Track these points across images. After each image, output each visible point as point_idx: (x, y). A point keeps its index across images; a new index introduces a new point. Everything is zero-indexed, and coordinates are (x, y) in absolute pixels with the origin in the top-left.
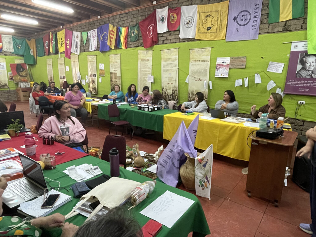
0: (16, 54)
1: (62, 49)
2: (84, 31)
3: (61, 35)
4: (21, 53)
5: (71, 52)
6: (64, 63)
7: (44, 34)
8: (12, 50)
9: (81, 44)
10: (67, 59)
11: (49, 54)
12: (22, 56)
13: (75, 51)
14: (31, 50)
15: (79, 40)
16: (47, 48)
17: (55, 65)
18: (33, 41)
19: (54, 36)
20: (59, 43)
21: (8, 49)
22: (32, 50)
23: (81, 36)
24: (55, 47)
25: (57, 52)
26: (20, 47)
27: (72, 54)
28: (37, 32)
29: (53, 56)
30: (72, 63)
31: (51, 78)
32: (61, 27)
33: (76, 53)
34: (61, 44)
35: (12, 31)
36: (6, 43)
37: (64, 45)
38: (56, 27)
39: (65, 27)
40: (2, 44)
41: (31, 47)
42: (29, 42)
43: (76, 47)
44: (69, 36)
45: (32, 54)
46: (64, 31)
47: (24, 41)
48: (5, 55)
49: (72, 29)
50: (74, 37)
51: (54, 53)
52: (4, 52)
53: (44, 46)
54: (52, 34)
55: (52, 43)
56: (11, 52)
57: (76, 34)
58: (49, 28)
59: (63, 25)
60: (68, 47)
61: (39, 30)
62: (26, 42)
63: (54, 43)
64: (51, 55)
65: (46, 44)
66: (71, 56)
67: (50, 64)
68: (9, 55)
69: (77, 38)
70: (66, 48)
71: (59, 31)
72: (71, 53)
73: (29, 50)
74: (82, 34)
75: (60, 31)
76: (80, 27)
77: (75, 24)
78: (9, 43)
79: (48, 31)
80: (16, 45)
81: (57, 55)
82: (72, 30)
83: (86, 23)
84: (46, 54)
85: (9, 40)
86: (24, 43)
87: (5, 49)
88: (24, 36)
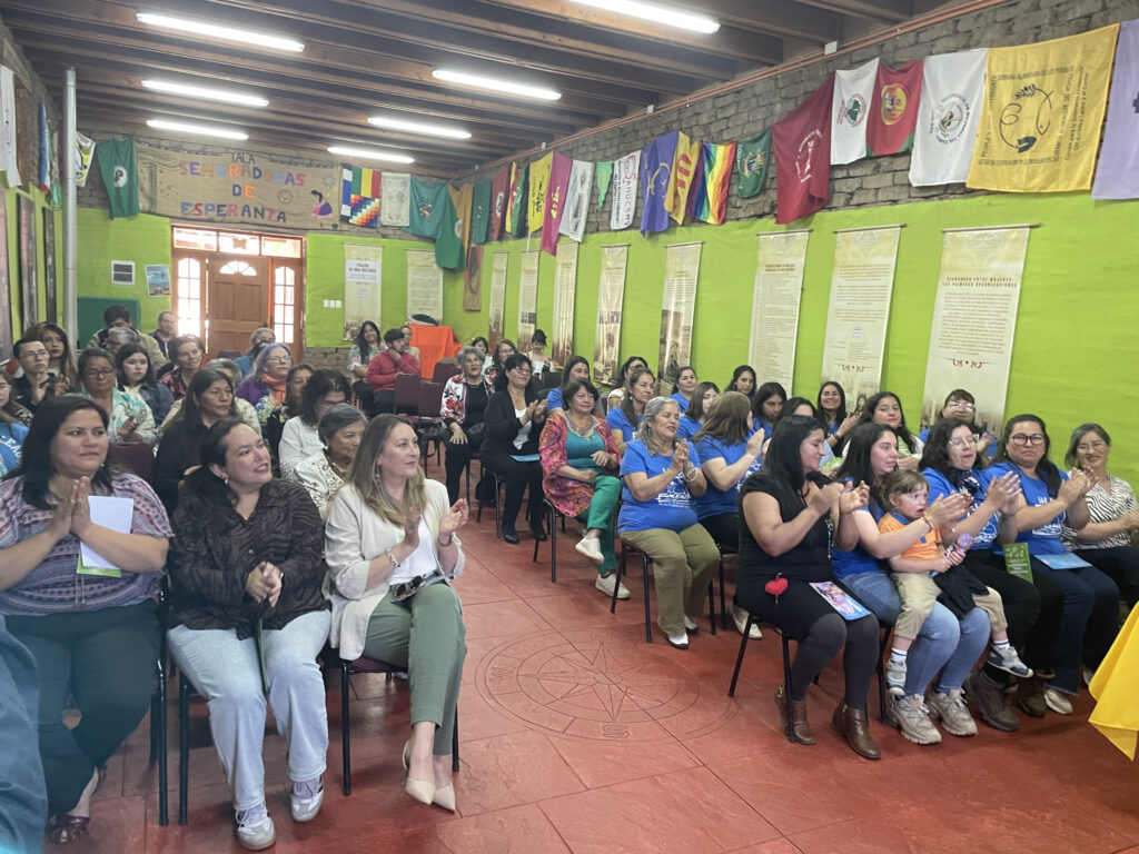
0: (414, 235)
1: (535, 220)
2: (605, 159)
3: (540, 171)
4: (428, 232)
5: (561, 231)
6: (536, 268)
7: (499, 167)
8: (405, 222)
9: (591, 204)
10: (546, 255)
11: (502, 236)
12: (432, 240)
13: (572, 228)
14: (457, 219)
15: (585, 191)
16: (499, 214)
17: (512, 275)
18: (467, 189)
19: (522, 177)
20: (532, 200)
21: (394, 218)
22: (460, 222)
23: (594, 178)
24: (520, 212)
25: (522, 231)
26: (428, 210)
27: (562, 238)
28: (481, 162)
29: (511, 244)
30: (560, 269)
31: (498, 316)
32: (544, 145)
33: (572, 237)
34: (538, 203)
35: (408, 160)
36: (391, 199)
37: (543, 204)
38: (530, 145)
39: (554, 144)
40: (380, 203)
41: (459, 213)
42: (454, 196)
43: (576, 216)
44: (559, 180)
45: (458, 235)
46: (549, 158)
47: (443, 191)
48: (384, 236)
49: (570, 151)
50: (575, 181)
51: (515, 233)
52: (383, 226)
53: (491, 211)
54: (518, 168)
55: (513, 198)
56: (400, 228)
57: (582, 168)
58: (512, 151)
59: (549, 138)
60: (554, 213)
61: (481, 158)
62: (448, 195)
63: (518, 201)
64: (507, 239)
65: (498, 201)
66: (558, 246)
67: (502, 271)
68: (395, 237)
69: (582, 183)
70: (548, 215)
71: (537, 158)
72: (560, 235)
73: (454, 220)
74: (599, 168)
75: (540, 159)
76: (596, 143)
77: (586, 133)
78: (401, 197)
79: (509, 159)
80: (417, 205)
81: (523, 240)
82: (570, 155)
83: (611, 130)
84: (495, 235)
85: (400, 189)
86: (442, 198)
87: (384, 219)
88: (444, 174)
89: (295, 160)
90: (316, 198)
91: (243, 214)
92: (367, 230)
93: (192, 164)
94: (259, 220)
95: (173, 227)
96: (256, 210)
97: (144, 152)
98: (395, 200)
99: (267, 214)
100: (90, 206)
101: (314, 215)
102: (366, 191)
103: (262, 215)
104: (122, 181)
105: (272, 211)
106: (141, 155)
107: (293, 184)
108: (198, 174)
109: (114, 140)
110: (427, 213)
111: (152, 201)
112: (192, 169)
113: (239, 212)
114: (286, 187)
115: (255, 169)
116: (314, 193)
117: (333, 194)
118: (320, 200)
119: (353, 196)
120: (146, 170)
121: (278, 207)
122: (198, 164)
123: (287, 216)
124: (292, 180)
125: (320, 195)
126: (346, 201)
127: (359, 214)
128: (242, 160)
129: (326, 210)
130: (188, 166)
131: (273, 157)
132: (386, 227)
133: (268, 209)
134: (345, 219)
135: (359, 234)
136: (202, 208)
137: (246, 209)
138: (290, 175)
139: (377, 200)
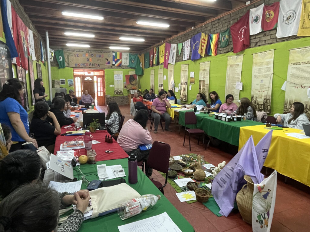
0: (130, 67)
1: (162, 60)
2: (180, 43)
3: (162, 48)
4: (134, 66)
5: (169, 62)
6: (162, 73)
7: (151, 48)
8: (128, 64)
9: (177, 55)
10: (165, 69)
11: (153, 65)
12: (134, 68)
13: (172, 61)
15: (175, 51)
16: (152, 60)
17: (156, 75)
18: (143, 55)
19: (157, 50)
20: (160, 55)
21: (125, 64)
22: (141, 63)
23: (177, 48)
24: (157, 59)
25: (158, 63)
26: (134, 61)
27: (169, 64)
28: (146, 48)
29: (155, 67)
30: (169, 72)
31: (153, 86)
32: (163, 41)
33: (172, 63)
34: (162, 56)
35: (128, 49)
36: (124, 59)
37: (164, 57)
38: (159, 42)
39: (166, 41)
41: (141, 61)
42: (140, 57)
43: (173, 58)
44: (168, 49)
45: (141, 66)
46: (164, 45)
47: (137, 57)
48: (123, 68)
49: (170, 42)
50: (172, 49)
51: (156, 64)
52: (123, 66)
53: (150, 60)
54: (156, 48)
55: (155, 56)
56: (127, 66)
57: (174, 46)
58: (154, 44)
59: (164, 39)
60: (167, 58)
61: (147, 46)
62: (138, 57)
63: (157, 56)
64: (154, 66)
65: (151, 57)
66: (168, 66)
67: (153, 74)
68: (126, 68)
69: (174, 49)
70: (165, 59)
71: (161, 45)
72: (168, 63)
73: (140, 63)
74: (178, 45)
75: (162, 45)
76: (177, 39)
77: (174, 37)
78: (127, 59)
79: (154, 46)
80: (131, 60)
81: (158, 66)
82: (170, 43)
83: (182, 35)
84: (151, 66)
85: (126, 57)
86: (136, 58)
87: (123, 64)
88: (137, 52)
89: (101, 51)
90: (107, 60)
91: (90, 65)
92: (119, 67)
93: (77, 54)
94: (93, 67)
95: (73, 70)
96: (93, 64)
97: (66, 52)
98: (125, 59)
99: (95, 65)
100: (54, 66)
101: (106, 64)
102: (118, 58)
103: (94, 65)
104: (61, 60)
105: (96, 64)
106: (65, 53)
107: (101, 57)
108: (78, 57)
109: (59, 50)
110: (133, 62)
111: (68, 64)
112: (77, 55)
113: (89, 65)
114: (99, 58)
115: (92, 54)
116: (106, 59)
117: (110, 59)
118: (108, 61)
119: (115, 59)
120: (67, 57)
121: (98, 63)
122: (78, 54)
123: (100, 65)
124: (101, 56)
125: (107, 59)
126: (114, 60)
127: (117, 63)
128: (89, 53)
129: (109, 63)
130: (76, 55)
131: (96, 51)
132: (124, 66)
133: (95, 64)
134: (114, 65)
135: (117, 68)
136: (80, 65)
137: (90, 64)
138: (100, 55)
139: (121, 60)
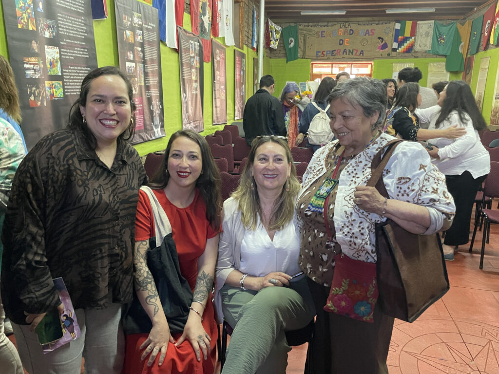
0: (433, 54)
7: (489, 5)
11: (487, 47)
12: (444, 56)
16: (486, 34)
18: (469, 23)
21: (423, 46)
22: (463, 43)
26: (444, 39)
29: (492, 51)
36: (421, 36)
40: (415, 39)
42: (461, 28)
45: (461, 51)
48: (416, 57)
52: (415, 52)
53: (482, 33)
55: (496, 22)
56: (426, 51)
62: (457, 29)
64: (490, 49)
65: (487, 26)
67: (485, 69)
73: (459, 43)
78: (427, 35)
80: (437, 37)
84: (483, 48)
85: (428, 30)
87: (417, 48)
90: (380, 41)
91: (343, 54)
92: (406, 54)
94: (351, 56)
95: (313, 64)
96: (349, 51)
98: (424, 36)
100: (279, 58)
101: (378, 50)
102: (407, 33)
104: (292, 44)
106: (300, 31)
108: (324, 37)
109: (290, 26)
110: (442, 41)
111: (304, 52)
112: (322, 34)
114: (365, 37)
115: (351, 30)
116: (379, 38)
117: (389, 38)
118: (382, 42)
119: (400, 37)
120: (302, 38)
121: (360, 48)
122: (324, 32)
123: (364, 52)
124: (368, 33)
125: (382, 39)
126: (396, 40)
127: (403, 47)
128: (345, 27)
129: (385, 46)
131: (360, 23)
132: (417, 52)
133: (355, 50)
134: (394, 50)
135: (402, 57)
136: (325, 53)
137: (345, 51)
138: (368, 30)
